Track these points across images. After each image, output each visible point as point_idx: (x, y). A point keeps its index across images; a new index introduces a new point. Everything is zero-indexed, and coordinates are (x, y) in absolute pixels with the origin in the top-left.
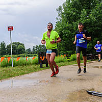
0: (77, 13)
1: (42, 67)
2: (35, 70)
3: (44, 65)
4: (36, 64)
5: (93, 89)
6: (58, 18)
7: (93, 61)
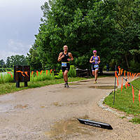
0: (70, 13)
1: (19, 87)
2: (9, 91)
3: (22, 84)
4: (10, 81)
5: (87, 117)
6: (44, 18)
7: (88, 79)
